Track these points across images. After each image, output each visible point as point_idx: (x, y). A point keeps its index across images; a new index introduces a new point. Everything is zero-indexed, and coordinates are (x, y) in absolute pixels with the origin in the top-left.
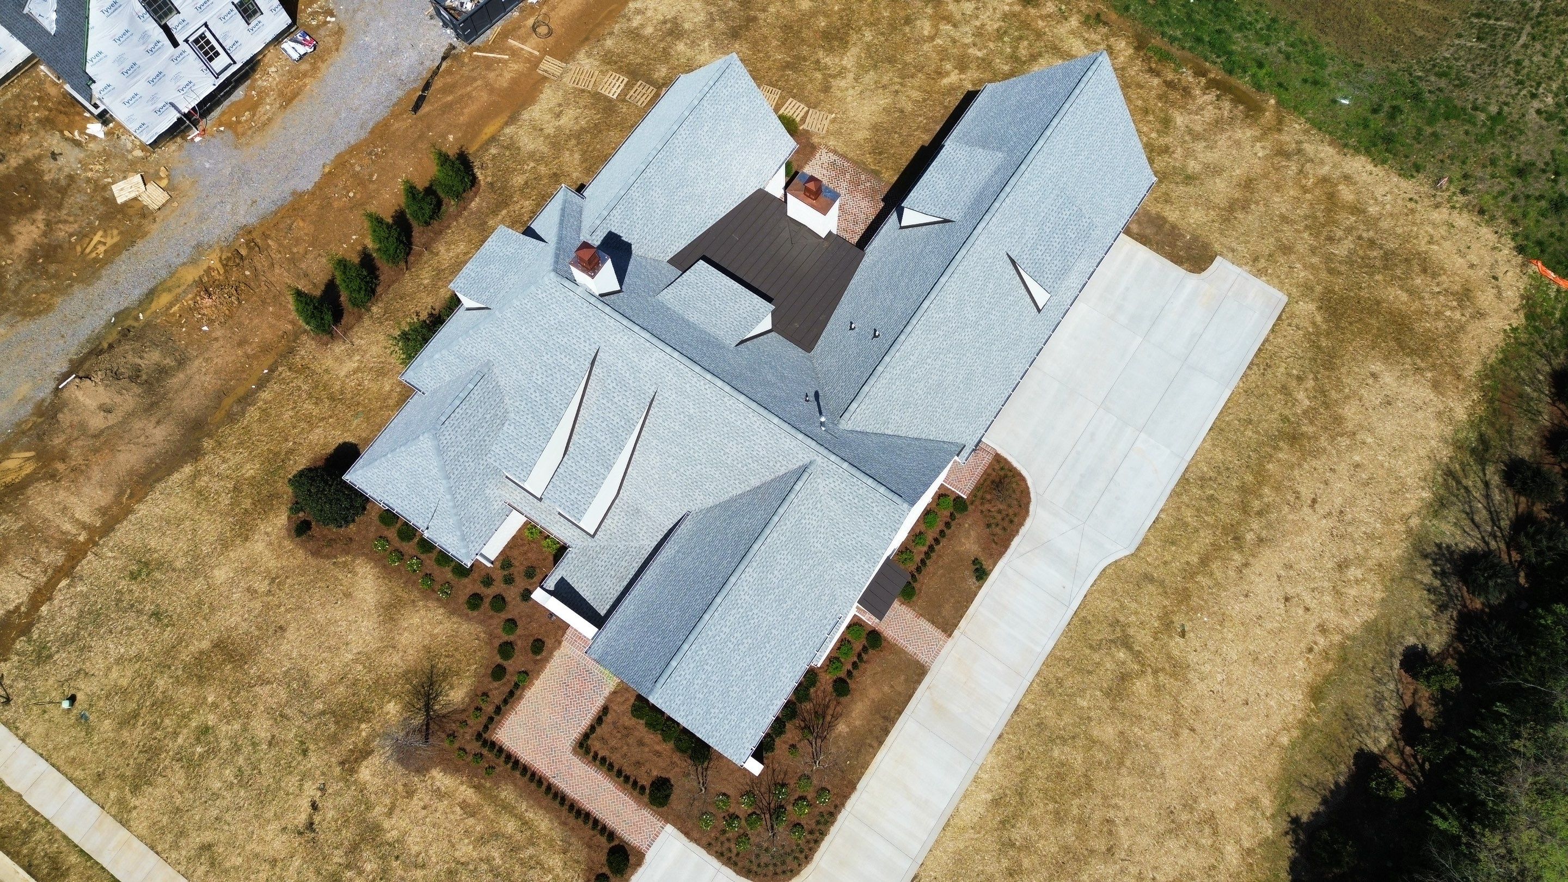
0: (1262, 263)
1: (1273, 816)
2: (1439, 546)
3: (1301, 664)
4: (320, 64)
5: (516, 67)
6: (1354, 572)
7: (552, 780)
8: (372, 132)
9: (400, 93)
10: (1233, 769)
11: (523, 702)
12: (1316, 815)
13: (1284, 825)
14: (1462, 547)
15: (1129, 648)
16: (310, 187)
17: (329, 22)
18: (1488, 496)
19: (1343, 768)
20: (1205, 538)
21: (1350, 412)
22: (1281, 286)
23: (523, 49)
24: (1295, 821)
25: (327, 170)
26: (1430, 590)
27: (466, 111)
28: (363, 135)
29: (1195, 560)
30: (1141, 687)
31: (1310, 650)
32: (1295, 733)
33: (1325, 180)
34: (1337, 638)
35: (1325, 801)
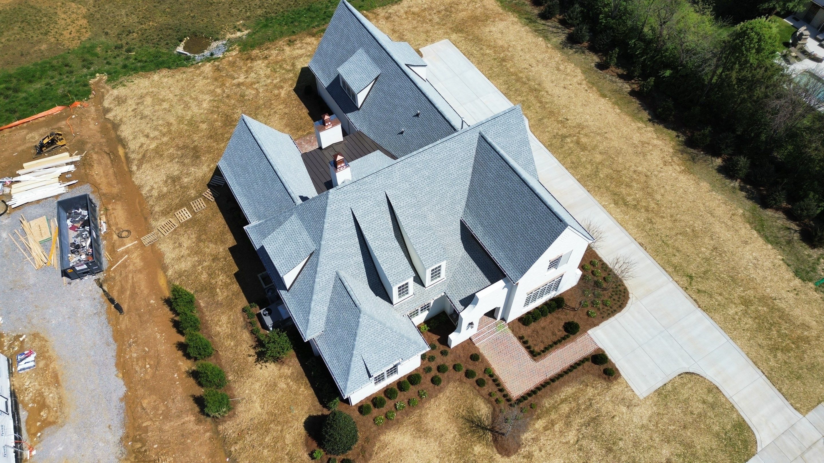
0: (430, 40)
1: (646, 125)
2: (560, 44)
3: (591, 95)
4: (47, 355)
5: (135, 255)
6: (562, 67)
7: (548, 377)
8: (116, 341)
9: (104, 317)
10: (625, 129)
11: (501, 377)
12: (649, 114)
13: (650, 124)
14: (564, 39)
15: (567, 137)
16: (124, 389)
17: (24, 340)
18: (548, 26)
19: (634, 100)
20: (532, 98)
21: (500, 43)
22: (441, 39)
23: (128, 247)
24: (650, 120)
25: (121, 375)
26: (576, 52)
27: (142, 288)
28: (114, 346)
29: (539, 105)
30: (584, 140)
31: (586, 90)
32: (616, 107)
33: (406, 13)
34: (584, 82)
35: (645, 110)
